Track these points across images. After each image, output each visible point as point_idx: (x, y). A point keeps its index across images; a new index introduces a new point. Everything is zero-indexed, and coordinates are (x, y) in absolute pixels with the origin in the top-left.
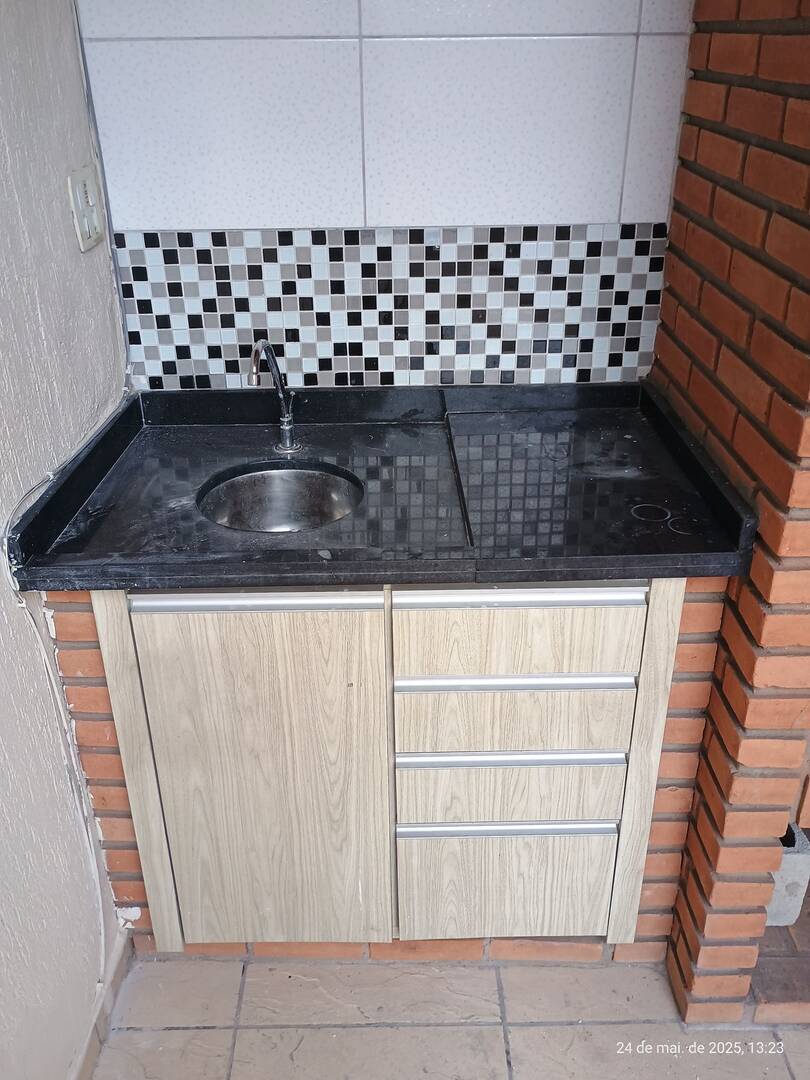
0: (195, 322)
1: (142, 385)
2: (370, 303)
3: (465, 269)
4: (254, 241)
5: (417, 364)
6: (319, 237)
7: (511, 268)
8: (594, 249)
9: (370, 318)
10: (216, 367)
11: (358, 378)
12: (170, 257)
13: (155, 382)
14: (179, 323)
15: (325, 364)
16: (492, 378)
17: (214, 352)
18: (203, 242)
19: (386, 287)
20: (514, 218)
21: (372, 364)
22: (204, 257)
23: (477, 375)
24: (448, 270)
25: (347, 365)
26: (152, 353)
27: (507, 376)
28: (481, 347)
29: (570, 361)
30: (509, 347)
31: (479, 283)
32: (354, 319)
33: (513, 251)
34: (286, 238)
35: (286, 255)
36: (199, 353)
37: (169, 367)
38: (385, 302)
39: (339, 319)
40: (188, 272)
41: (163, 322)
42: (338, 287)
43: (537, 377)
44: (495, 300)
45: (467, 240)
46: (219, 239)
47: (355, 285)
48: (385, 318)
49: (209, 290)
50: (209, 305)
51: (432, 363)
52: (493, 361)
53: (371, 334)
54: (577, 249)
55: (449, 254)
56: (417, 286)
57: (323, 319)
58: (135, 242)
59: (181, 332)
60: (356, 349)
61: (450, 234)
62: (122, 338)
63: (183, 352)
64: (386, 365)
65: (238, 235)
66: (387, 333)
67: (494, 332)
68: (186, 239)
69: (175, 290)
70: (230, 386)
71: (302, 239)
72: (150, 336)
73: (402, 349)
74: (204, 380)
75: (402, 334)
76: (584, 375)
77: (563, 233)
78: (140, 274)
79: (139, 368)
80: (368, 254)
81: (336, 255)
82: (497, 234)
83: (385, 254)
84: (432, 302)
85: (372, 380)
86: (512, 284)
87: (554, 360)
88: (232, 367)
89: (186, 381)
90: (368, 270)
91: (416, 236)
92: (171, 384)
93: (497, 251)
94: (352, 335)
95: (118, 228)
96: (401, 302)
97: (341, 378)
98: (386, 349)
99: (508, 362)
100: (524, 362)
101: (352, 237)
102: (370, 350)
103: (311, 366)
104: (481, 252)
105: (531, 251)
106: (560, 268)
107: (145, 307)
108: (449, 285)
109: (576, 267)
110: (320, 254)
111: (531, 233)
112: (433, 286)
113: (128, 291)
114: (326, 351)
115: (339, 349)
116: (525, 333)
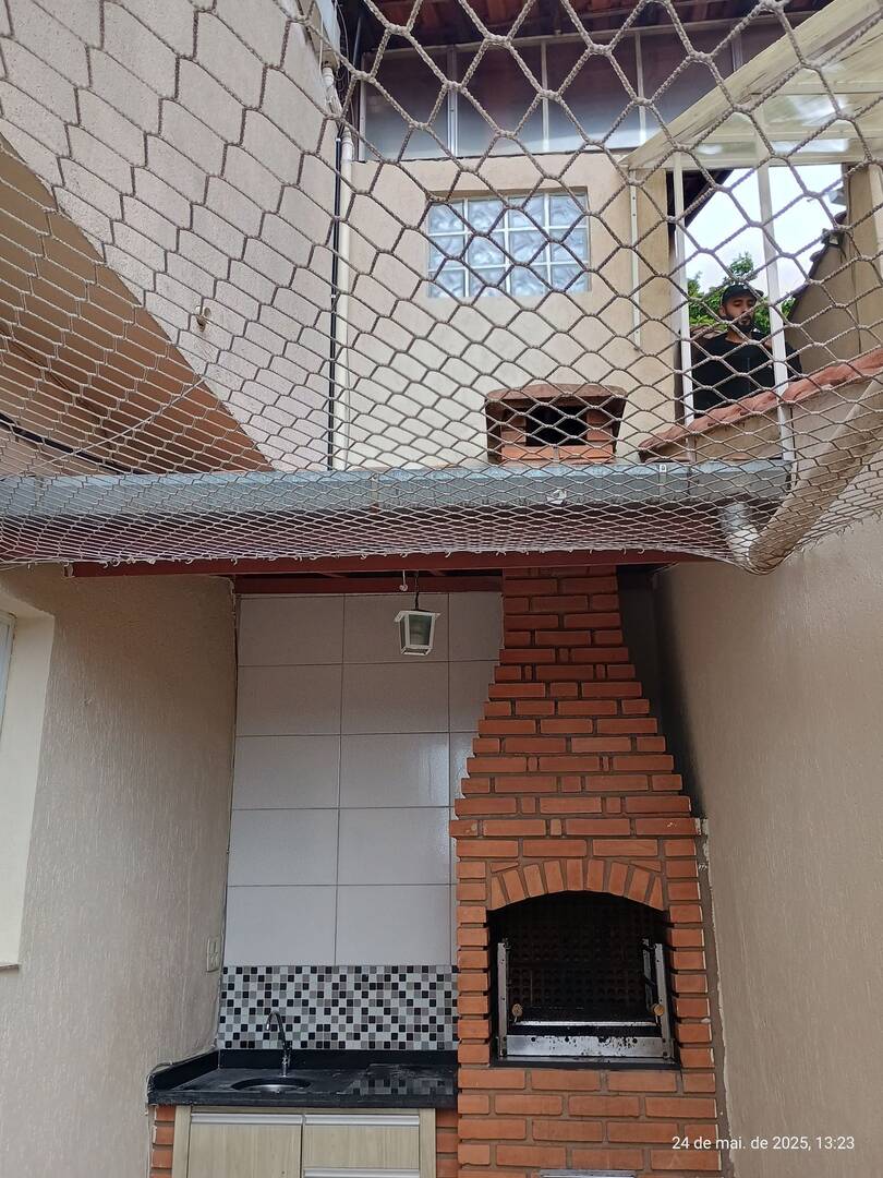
0: (252, 1011)
1: (221, 1045)
2: (335, 1003)
3: (380, 986)
4: (284, 971)
5: (357, 1037)
6: (314, 970)
7: (402, 987)
8: (440, 978)
9: (335, 1011)
10: (259, 1036)
11: (327, 1044)
12: (246, 979)
13: (228, 1044)
14: (245, 1012)
15: (312, 1036)
16: (394, 1047)
17: (259, 1028)
18: (262, 972)
19: (343, 995)
20: (402, 961)
21: (335, 1036)
22: (261, 978)
23: (387, 1044)
24: (372, 986)
25: (322, 1037)
26: (229, 1028)
27: (402, 1045)
28: (388, 1028)
29: (433, 1037)
30: (402, 1028)
31: (387, 994)
32: (327, 1012)
33: (403, 978)
34: (299, 970)
35: (298, 978)
36: (252, 1028)
37: (236, 1036)
38: (343, 1003)
39: (320, 1011)
40: (253, 986)
41: (238, 1011)
42: (321, 995)
43: (417, 1046)
44: (395, 1003)
45: (381, 972)
46: (269, 970)
47: (328, 995)
48: (342, 1011)
49: (261, 995)
50: (260, 1003)
51: (364, 1036)
52: (395, 1036)
53: (335, 1020)
54: (433, 978)
55: (373, 979)
56: (358, 995)
57: (313, 1011)
58: (232, 971)
59: (245, 1017)
60: (327, 1028)
61: (373, 969)
62: (217, 1019)
63: (244, 1028)
64: (342, 1037)
65: (278, 969)
66: (342, 1019)
67: (395, 1020)
68: (254, 970)
69: (246, 995)
70: (264, 1048)
71: (307, 971)
72: (230, 1019)
73: (350, 1028)
74: (252, 1044)
75: (350, 1020)
76: (441, 1045)
77: (425, 969)
78: (231, 987)
79: (222, 1036)
80: (336, 978)
81: (321, 979)
82: (395, 969)
83: (343, 978)
84: (365, 1003)
85: (334, 1046)
86: (403, 995)
87: (425, 1036)
88: (266, 1037)
89: (243, 1044)
90: (335, 986)
91: (358, 970)
92: (236, 1046)
93: (395, 978)
94: (326, 1020)
95: (225, 965)
96: (350, 1003)
97: (319, 1044)
98: (342, 1028)
99: (402, 1037)
100: (410, 1037)
101: (329, 970)
102: (334, 1029)
103: (304, 1037)
104: (388, 978)
105: (412, 978)
106: (425, 987)
107: (231, 1003)
108: (373, 994)
109: (433, 986)
110: (314, 978)
111: (410, 969)
112: (365, 995)
113: (224, 995)
114: (312, 1029)
115: (319, 1028)
116: (410, 1021)
